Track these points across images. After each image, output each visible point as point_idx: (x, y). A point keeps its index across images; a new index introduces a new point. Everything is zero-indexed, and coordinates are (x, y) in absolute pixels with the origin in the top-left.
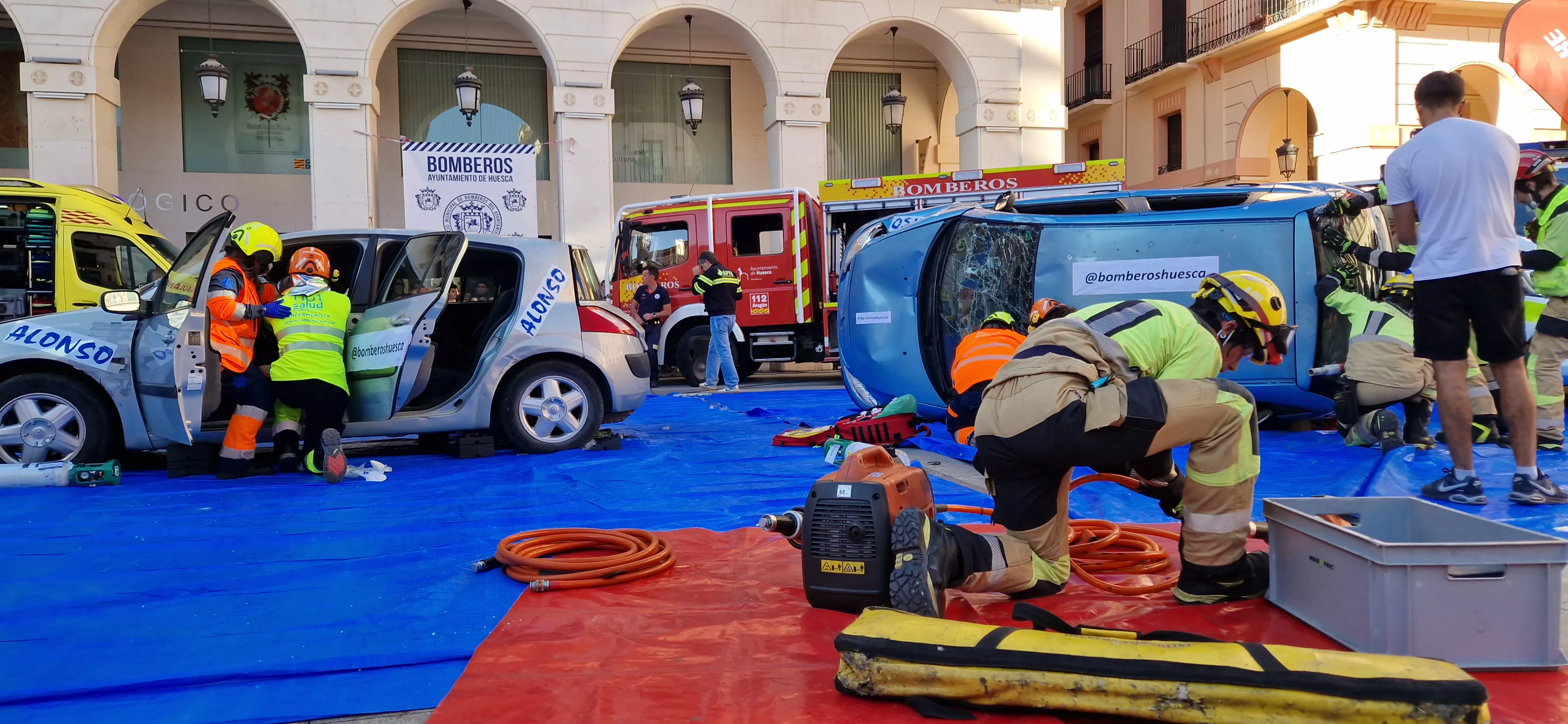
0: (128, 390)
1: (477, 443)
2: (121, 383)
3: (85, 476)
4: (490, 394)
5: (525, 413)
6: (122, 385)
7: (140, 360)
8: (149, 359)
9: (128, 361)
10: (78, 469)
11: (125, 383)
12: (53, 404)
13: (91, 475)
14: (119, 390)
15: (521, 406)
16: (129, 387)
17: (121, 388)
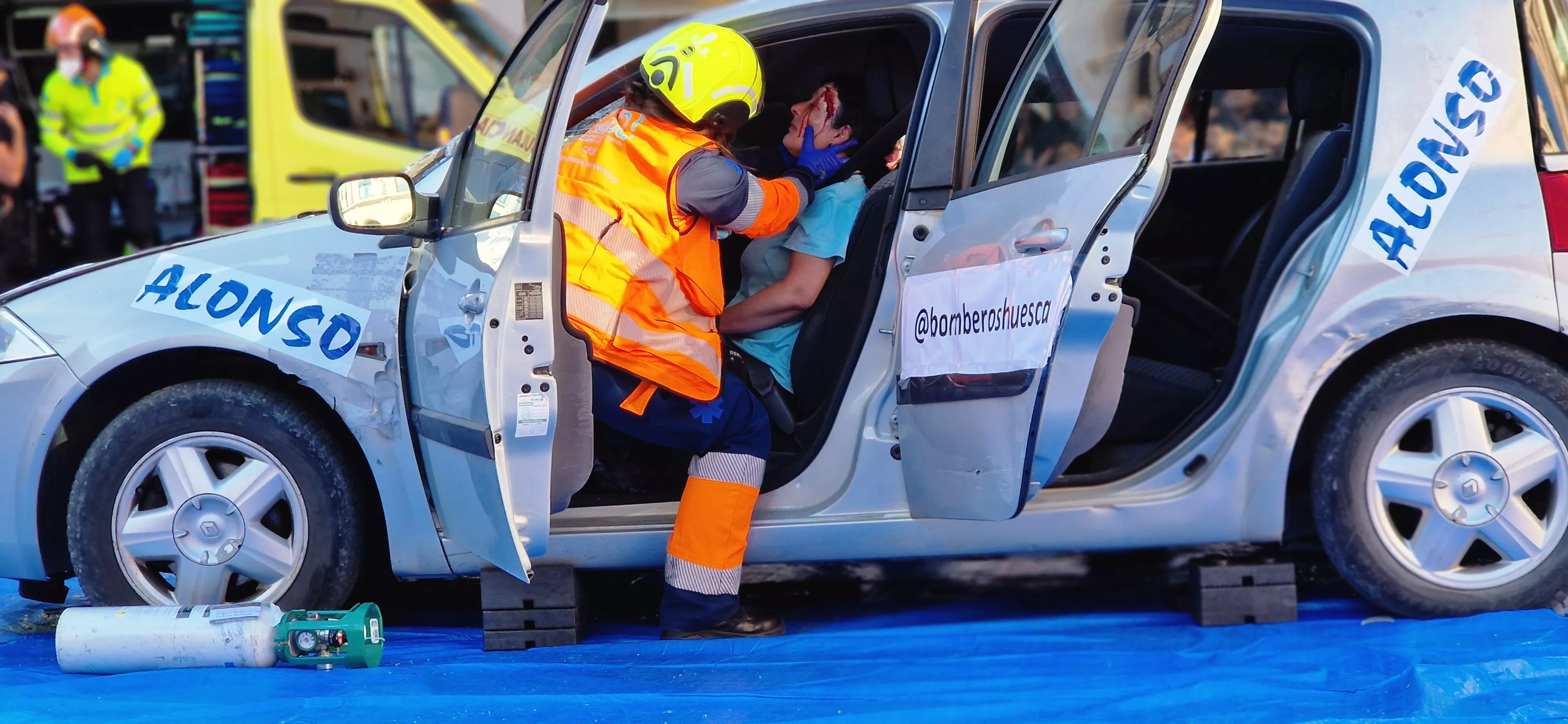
0: (392, 424)
1: (1248, 581)
2: (379, 405)
3: (306, 644)
4: (1284, 442)
5: (1385, 497)
6: (380, 412)
7: (418, 349)
8: (438, 345)
9: (392, 351)
10: (294, 624)
11: (388, 407)
12: (238, 459)
13: (319, 640)
14: (374, 425)
15: (1373, 478)
16: (396, 418)
17: (378, 421)
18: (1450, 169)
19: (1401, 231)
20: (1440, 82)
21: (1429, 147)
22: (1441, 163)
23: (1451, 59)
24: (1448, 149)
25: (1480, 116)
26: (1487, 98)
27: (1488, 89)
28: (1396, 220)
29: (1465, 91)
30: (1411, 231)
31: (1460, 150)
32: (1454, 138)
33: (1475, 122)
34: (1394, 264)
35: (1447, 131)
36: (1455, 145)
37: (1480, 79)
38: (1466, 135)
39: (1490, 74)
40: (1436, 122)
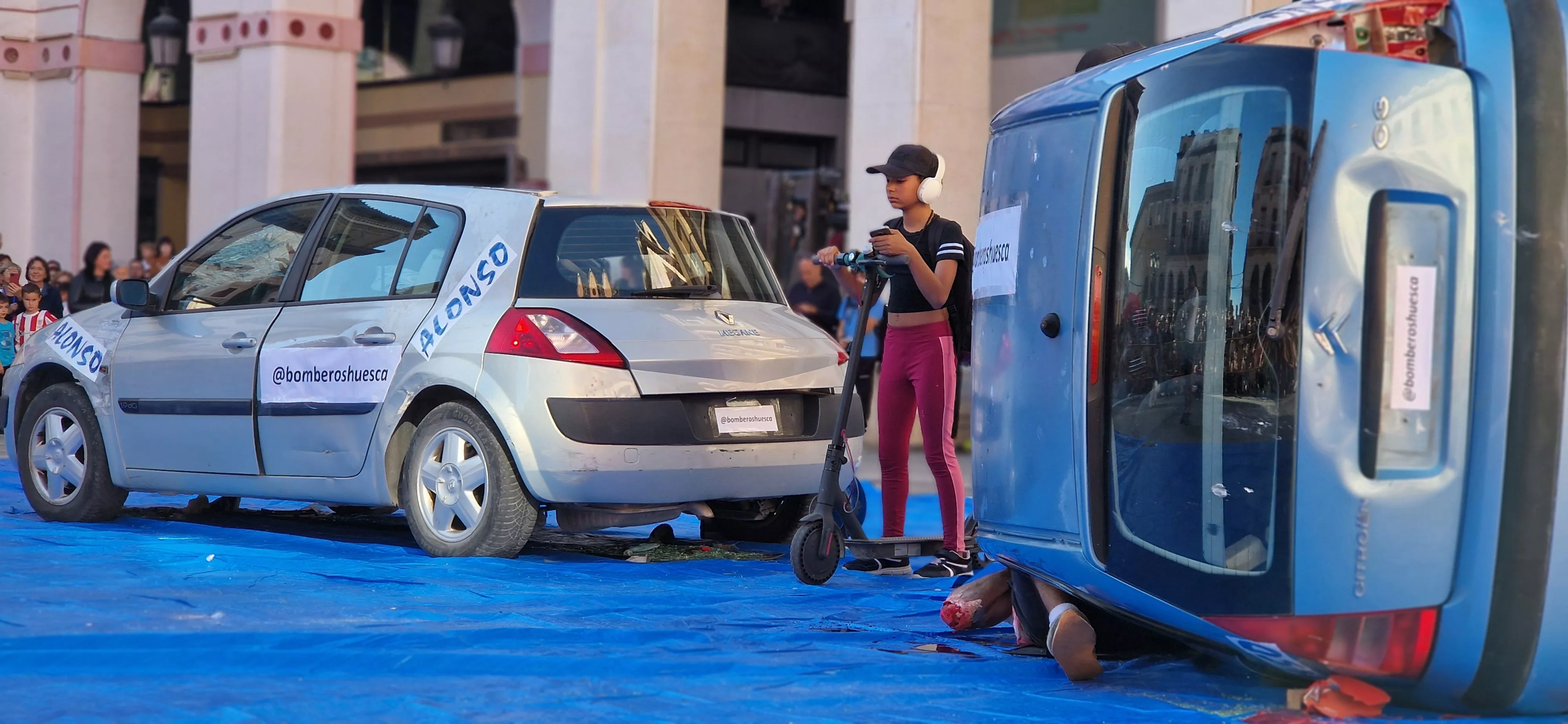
18: (469, 303)
19: (432, 336)
20: (480, 254)
21: (465, 290)
22: (466, 299)
23: (489, 241)
24: (472, 292)
25: (492, 274)
26: (498, 264)
27: (501, 260)
28: (431, 330)
29: (490, 260)
30: (435, 336)
31: (478, 293)
32: (476, 285)
33: (488, 278)
34: (424, 354)
35: (474, 281)
36: (475, 289)
37: (500, 254)
38: (483, 285)
39: (505, 249)
40: (471, 276)
